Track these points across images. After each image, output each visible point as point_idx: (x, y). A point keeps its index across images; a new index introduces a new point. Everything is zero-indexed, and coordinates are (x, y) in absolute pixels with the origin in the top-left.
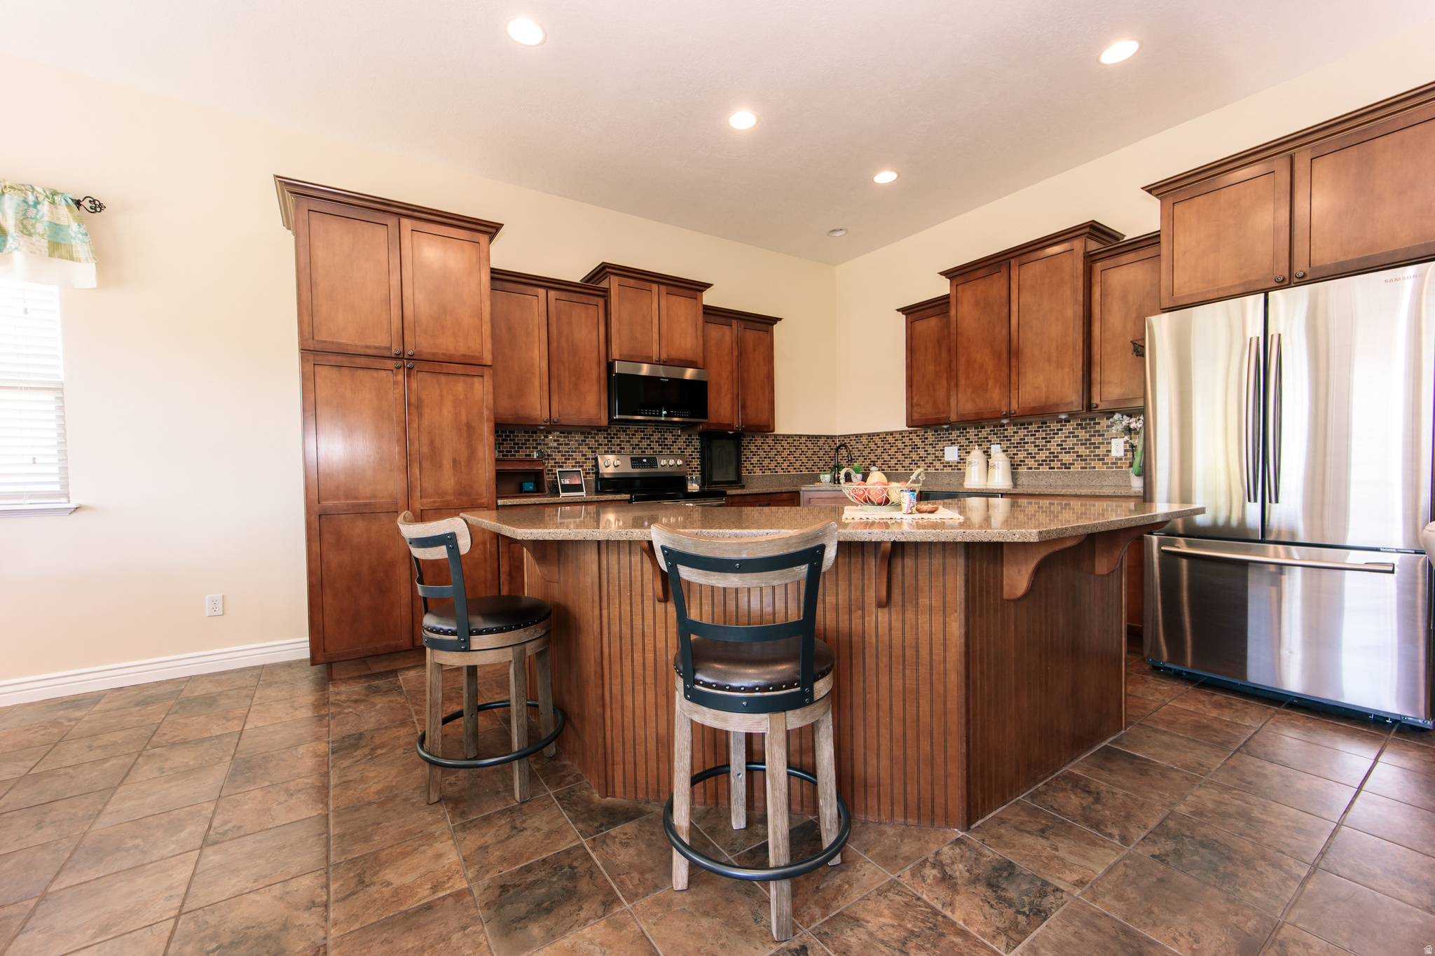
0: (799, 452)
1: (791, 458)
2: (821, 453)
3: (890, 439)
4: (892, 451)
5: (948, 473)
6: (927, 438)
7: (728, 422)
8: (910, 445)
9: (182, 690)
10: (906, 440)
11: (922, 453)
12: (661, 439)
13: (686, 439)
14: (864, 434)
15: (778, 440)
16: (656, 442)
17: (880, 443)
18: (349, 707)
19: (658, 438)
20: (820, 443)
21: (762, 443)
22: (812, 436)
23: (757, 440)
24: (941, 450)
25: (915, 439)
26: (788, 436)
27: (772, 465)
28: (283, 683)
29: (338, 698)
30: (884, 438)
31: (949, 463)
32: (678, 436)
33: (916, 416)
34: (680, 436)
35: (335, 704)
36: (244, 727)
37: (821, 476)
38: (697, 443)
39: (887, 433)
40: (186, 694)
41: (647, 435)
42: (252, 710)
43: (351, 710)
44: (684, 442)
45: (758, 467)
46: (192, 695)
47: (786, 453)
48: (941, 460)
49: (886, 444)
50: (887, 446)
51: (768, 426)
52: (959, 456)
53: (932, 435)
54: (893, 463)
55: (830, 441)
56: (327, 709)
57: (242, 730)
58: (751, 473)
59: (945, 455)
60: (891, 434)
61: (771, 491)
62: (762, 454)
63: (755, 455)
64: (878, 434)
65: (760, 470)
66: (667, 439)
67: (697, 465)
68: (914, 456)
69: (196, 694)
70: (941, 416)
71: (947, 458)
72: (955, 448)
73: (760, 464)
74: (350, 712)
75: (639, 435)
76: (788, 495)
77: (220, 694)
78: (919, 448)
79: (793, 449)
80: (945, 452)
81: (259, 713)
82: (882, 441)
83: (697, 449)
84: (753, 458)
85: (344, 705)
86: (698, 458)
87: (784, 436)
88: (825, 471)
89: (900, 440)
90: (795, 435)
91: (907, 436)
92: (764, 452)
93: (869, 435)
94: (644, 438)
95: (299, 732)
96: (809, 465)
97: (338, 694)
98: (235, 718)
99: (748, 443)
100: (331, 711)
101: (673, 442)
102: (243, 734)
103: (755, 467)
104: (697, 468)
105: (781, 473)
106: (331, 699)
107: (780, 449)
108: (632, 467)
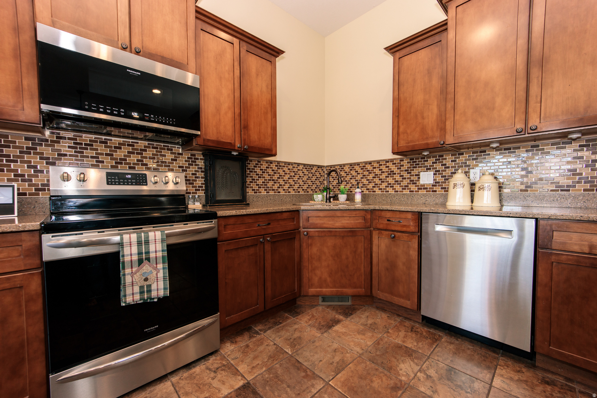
0: (297, 177)
1: (291, 181)
2: (314, 179)
3: (369, 167)
4: (370, 177)
5: (423, 195)
6: (403, 166)
7: (229, 141)
8: (386, 172)
10: (383, 168)
11: (398, 178)
13: (188, 158)
14: (347, 164)
15: (281, 166)
16: (150, 158)
17: (360, 171)
20: (313, 171)
21: (267, 167)
22: (308, 165)
23: (262, 165)
24: (416, 175)
25: (391, 166)
26: (289, 164)
27: (276, 187)
30: (363, 166)
31: (424, 185)
32: (179, 154)
33: (402, 144)
34: (181, 154)
37: (315, 196)
38: (201, 163)
39: (366, 163)
44: (186, 161)
45: (263, 187)
47: (286, 177)
48: (416, 183)
49: (365, 171)
50: (366, 173)
51: (271, 150)
52: (434, 180)
53: (408, 163)
54: (370, 186)
55: (320, 170)
58: (256, 193)
59: (421, 180)
60: (370, 163)
61: (271, 211)
62: (267, 177)
63: (260, 177)
64: (358, 164)
65: (265, 190)
67: (202, 184)
68: (390, 180)
70: (430, 141)
71: (422, 182)
72: (431, 173)
73: (265, 185)
76: (288, 213)
78: (395, 174)
79: (292, 174)
80: (421, 176)
82: (361, 169)
83: (201, 168)
84: (258, 180)
86: (202, 178)
87: (285, 163)
88: (316, 192)
89: (378, 168)
90: (295, 163)
91: (384, 165)
92: (269, 175)
93: (351, 165)
96: (305, 187)
99: (254, 166)
101: (172, 159)
103: (260, 187)
104: (202, 187)
105: (282, 193)
107: (282, 173)
108: (108, 184)
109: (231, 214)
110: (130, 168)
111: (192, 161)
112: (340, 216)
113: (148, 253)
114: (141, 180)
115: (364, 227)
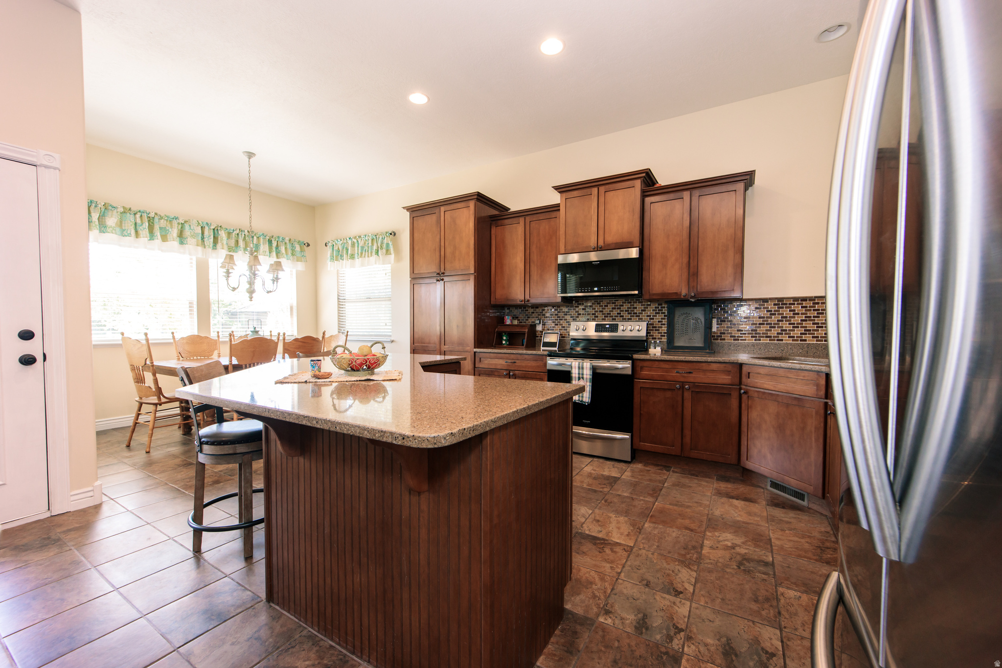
12: (631, 308)
13: (655, 308)
16: (626, 311)
19: (628, 308)
38: (665, 311)
41: (617, 306)
44: (653, 310)
51: (732, 292)
66: (636, 308)
75: (610, 306)
83: (665, 316)
94: (615, 308)
101: (642, 310)
108: (595, 332)
109: (646, 358)
110: (612, 319)
111: (659, 310)
112: (783, 376)
113: (583, 374)
114: (614, 328)
115: (815, 396)
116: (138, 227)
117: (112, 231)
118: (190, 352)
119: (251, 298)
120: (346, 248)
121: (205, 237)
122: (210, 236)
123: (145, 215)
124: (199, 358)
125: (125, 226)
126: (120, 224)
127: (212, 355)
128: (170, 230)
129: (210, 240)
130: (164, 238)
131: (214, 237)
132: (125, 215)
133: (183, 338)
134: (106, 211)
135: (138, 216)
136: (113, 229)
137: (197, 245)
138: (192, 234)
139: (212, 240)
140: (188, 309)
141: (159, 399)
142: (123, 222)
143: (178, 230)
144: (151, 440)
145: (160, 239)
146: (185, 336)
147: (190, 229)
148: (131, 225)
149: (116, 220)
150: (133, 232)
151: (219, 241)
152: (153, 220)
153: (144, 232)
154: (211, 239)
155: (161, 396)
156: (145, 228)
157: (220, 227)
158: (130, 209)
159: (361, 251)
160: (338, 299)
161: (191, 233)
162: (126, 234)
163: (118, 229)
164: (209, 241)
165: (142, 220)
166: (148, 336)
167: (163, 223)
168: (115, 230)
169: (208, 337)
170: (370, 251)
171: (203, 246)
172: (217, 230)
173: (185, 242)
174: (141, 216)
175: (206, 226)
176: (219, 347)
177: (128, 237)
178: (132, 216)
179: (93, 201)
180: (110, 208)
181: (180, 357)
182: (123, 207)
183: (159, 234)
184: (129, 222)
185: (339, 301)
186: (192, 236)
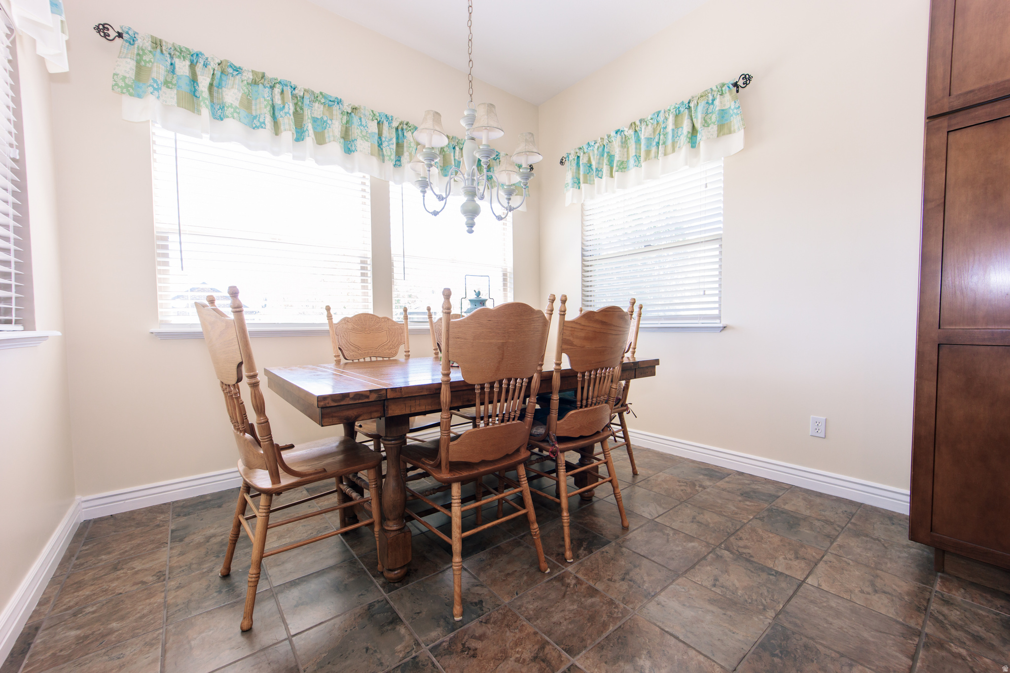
9: (778, 497)
18: (962, 644)
28: (875, 539)
29: (945, 610)
35: (937, 620)
36: (806, 578)
40: (779, 503)
42: (825, 558)
43: (963, 652)
46: (783, 506)
56: (920, 622)
57: (804, 581)
69: (787, 507)
74: (960, 656)
77: (805, 519)
81: (831, 567)
85: (953, 631)
95: (866, 635)
97: (947, 602)
98: (804, 559)
100: (927, 630)
102: (802, 589)
106: (934, 606)
116: (277, 114)
117: (232, 114)
118: (358, 348)
119: (471, 226)
120: (608, 153)
121: (383, 139)
122: (391, 139)
123: (288, 91)
124: (374, 359)
125: (256, 110)
126: (247, 103)
127: (396, 354)
128: (329, 122)
129: (391, 146)
130: (320, 140)
131: (398, 144)
132: (255, 88)
133: (346, 320)
134: (224, 78)
135: (277, 90)
136: (235, 111)
137: (372, 154)
138: (364, 133)
139: (394, 146)
140: (359, 273)
141: (275, 477)
142: (254, 102)
143: (342, 126)
144: (255, 594)
145: (313, 136)
146: (350, 316)
147: (361, 125)
148: (266, 107)
149: (240, 95)
150: (268, 120)
151: (405, 149)
152: (303, 103)
153: (286, 121)
154: (393, 144)
155: (280, 469)
156: (288, 113)
157: (407, 124)
158: (263, 76)
159: (647, 147)
160: (583, 255)
161: (362, 131)
162: (258, 124)
163: (243, 113)
164: (390, 149)
165: (283, 99)
166: (240, 297)
167: (318, 110)
168: (239, 113)
169: (388, 319)
170: (669, 142)
171: (381, 157)
172: (402, 129)
173: (353, 148)
174: (282, 92)
175: (385, 121)
176: (408, 338)
177: (261, 130)
178: (267, 90)
179: (202, 54)
180: (230, 70)
181: (341, 356)
182: (253, 71)
183: (311, 131)
184: (262, 100)
185: (583, 260)
186: (364, 136)
